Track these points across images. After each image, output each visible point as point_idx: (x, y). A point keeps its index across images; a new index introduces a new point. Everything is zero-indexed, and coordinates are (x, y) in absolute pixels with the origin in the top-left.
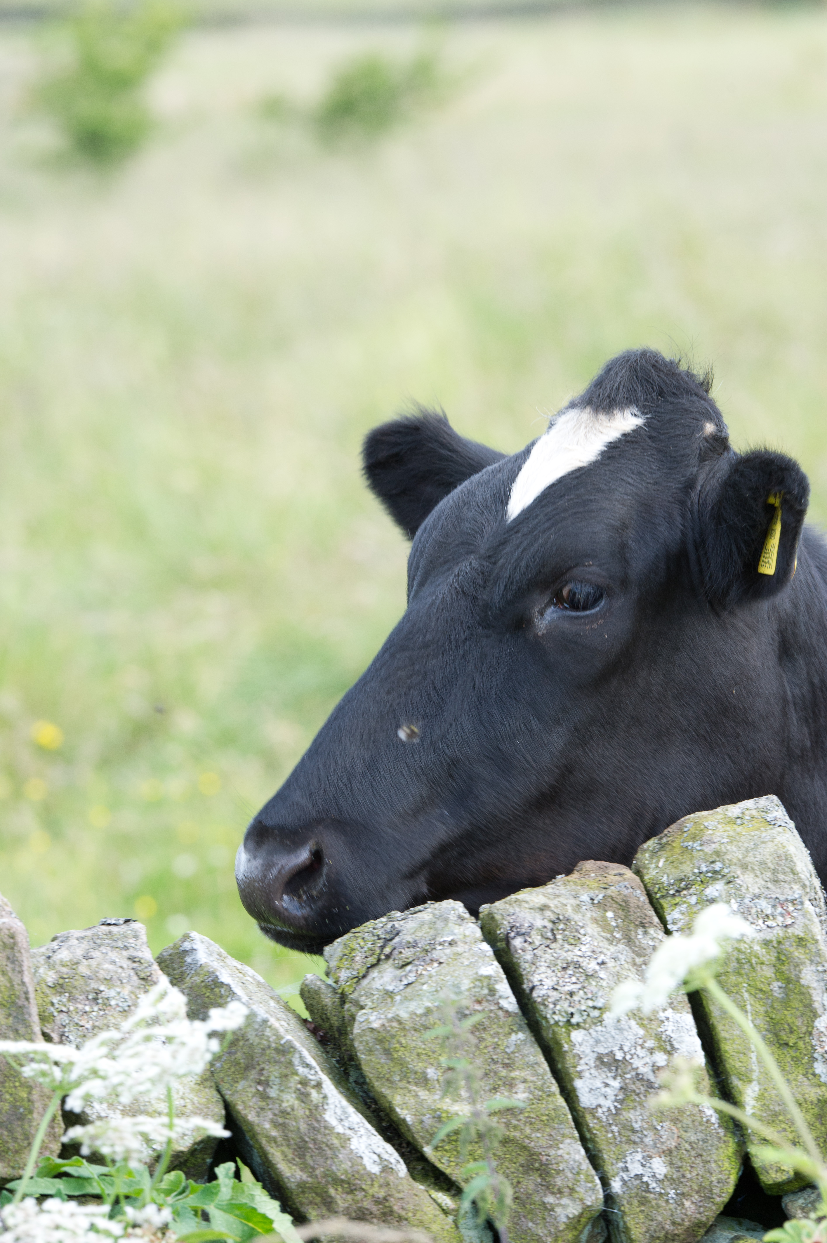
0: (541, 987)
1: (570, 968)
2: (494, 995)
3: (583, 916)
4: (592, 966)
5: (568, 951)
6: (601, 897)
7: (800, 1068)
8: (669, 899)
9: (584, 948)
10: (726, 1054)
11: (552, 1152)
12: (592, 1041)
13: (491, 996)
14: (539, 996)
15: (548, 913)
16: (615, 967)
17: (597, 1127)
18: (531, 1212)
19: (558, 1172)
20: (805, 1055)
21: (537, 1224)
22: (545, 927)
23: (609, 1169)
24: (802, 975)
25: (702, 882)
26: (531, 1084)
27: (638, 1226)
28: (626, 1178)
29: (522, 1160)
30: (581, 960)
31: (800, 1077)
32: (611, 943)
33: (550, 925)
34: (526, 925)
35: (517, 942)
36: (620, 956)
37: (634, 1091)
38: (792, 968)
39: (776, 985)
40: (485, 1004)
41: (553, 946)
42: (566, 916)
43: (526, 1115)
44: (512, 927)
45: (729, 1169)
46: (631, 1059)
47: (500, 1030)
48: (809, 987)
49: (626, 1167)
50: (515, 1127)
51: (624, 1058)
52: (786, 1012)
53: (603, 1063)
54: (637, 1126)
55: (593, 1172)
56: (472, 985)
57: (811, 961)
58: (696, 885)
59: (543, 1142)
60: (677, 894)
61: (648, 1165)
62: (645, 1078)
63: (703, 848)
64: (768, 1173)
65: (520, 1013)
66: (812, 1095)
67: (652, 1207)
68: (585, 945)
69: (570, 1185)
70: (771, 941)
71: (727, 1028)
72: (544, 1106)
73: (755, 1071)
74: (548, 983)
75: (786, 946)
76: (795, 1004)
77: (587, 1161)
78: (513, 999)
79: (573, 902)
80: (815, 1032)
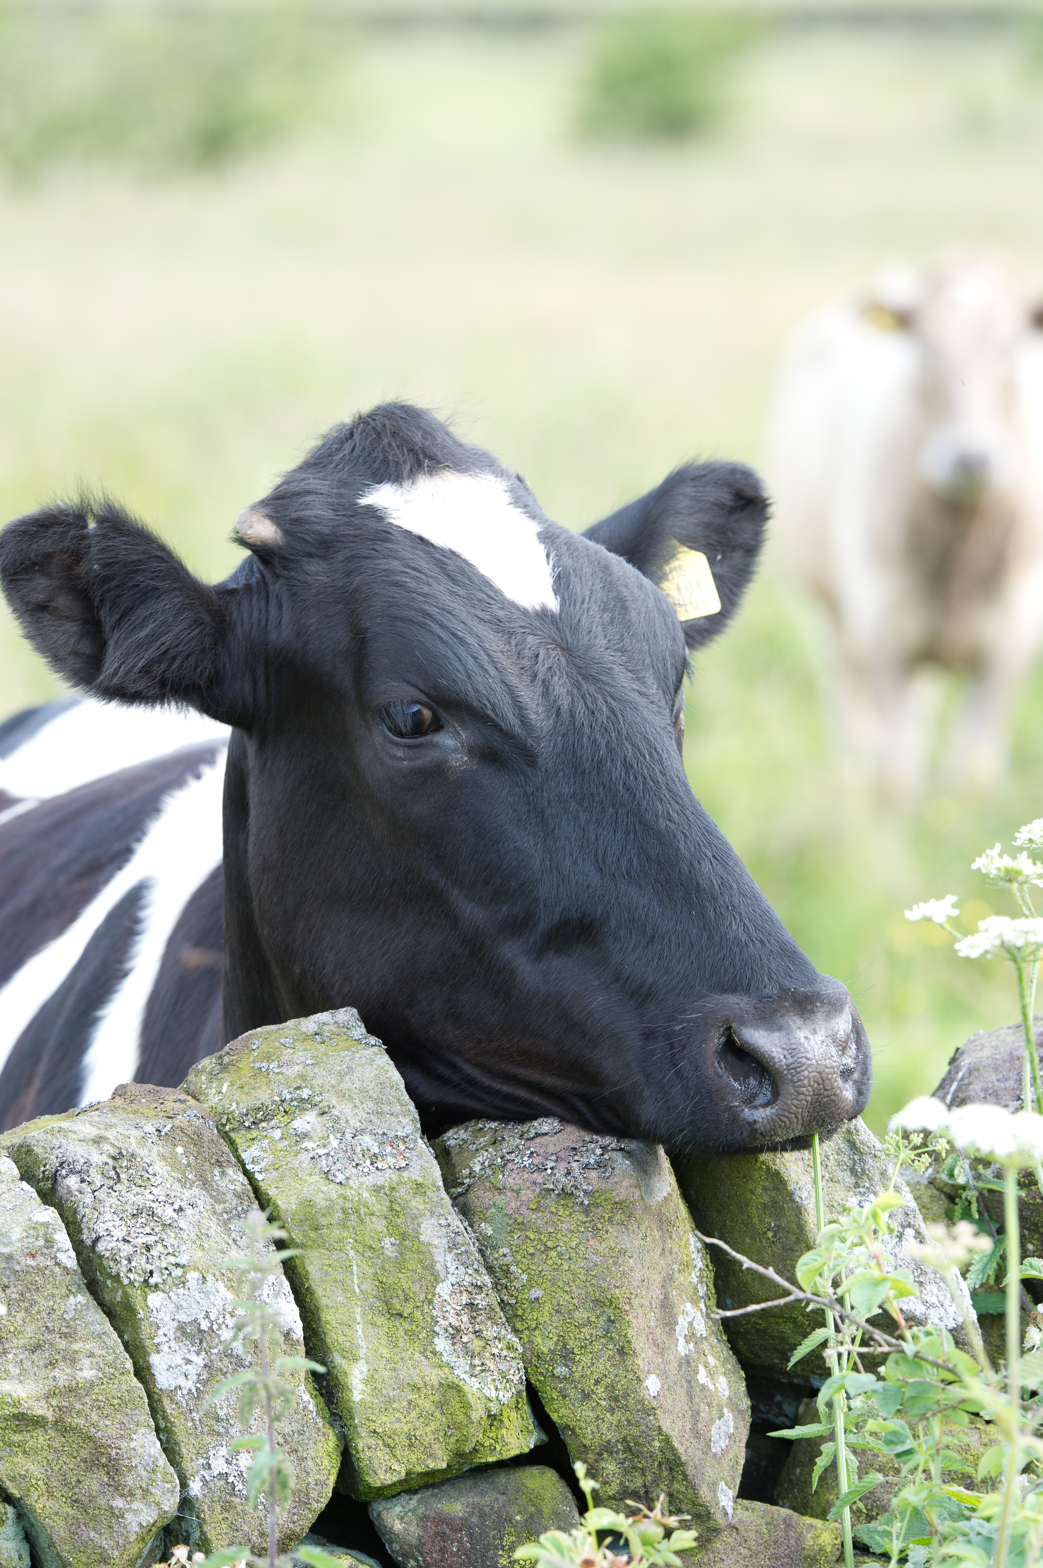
0: (108, 1238)
1: (143, 1215)
2: (52, 1247)
3: (150, 1151)
4: (168, 1213)
5: (138, 1194)
6: (168, 1127)
7: (416, 1345)
8: (243, 1132)
9: (155, 1191)
10: (328, 1326)
11: (124, 1445)
12: (171, 1307)
13: (48, 1248)
14: (106, 1250)
15: (106, 1147)
16: (194, 1215)
17: (175, 1413)
18: (94, 1518)
19: (130, 1469)
20: (423, 1328)
21: (100, 1534)
22: (106, 1164)
23: (188, 1466)
24: (423, 1229)
25: (285, 1112)
26: (100, 1360)
27: (220, 1537)
28: (207, 1478)
29: (84, 1454)
30: (154, 1205)
31: (417, 1355)
32: (184, 1186)
33: (111, 1162)
34: (82, 1161)
35: (72, 1182)
36: (199, 1202)
37: (221, 1370)
38: (409, 1220)
39: (387, 1242)
40: (40, 1258)
41: (118, 1187)
42: (130, 1150)
43: (94, 1397)
44: (61, 1164)
45: (329, 1468)
46: (218, 1330)
47: (56, 1292)
48: (430, 1244)
49: (209, 1464)
50: (79, 1413)
51: (211, 1328)
52: (400, 1275)
53: (184, 1333)
54: (221, 1413)
55: (172, 1470)
56: (25, 1234)
57: (432, 1213)
58: (279, 1116)
59: (113, 1432)
60: (253, 1127)
61: (234, 1461)
62: (234, 1353)
63: (284, 1070)
64: (376, 1473)
65: (80, 1271)
66: (433, 1377)
67: (237, 1513)
68: (156, 1187)
69: (144, 1485)
70: (383, 1187)
71: (328, 1293)
72: (116, 1386)
73: (362, 1348)
74: (119, 1233)
75: (402, 1193)
76: (412, 1265)
77: (164, 1456)
78: (73, 1254)
79: (134, 1132)
80: (436, 1300)
